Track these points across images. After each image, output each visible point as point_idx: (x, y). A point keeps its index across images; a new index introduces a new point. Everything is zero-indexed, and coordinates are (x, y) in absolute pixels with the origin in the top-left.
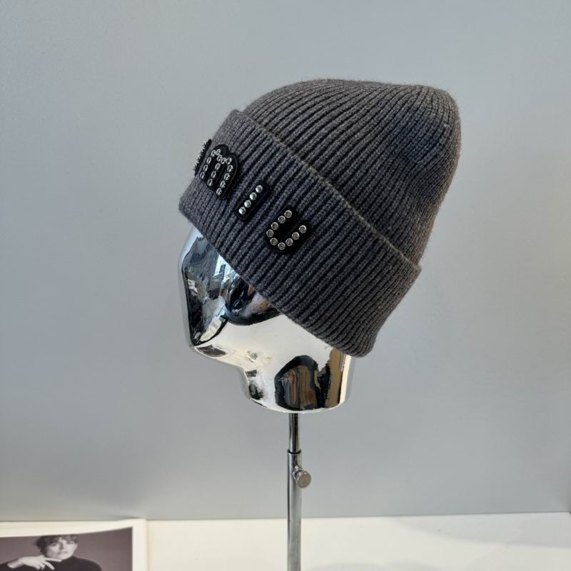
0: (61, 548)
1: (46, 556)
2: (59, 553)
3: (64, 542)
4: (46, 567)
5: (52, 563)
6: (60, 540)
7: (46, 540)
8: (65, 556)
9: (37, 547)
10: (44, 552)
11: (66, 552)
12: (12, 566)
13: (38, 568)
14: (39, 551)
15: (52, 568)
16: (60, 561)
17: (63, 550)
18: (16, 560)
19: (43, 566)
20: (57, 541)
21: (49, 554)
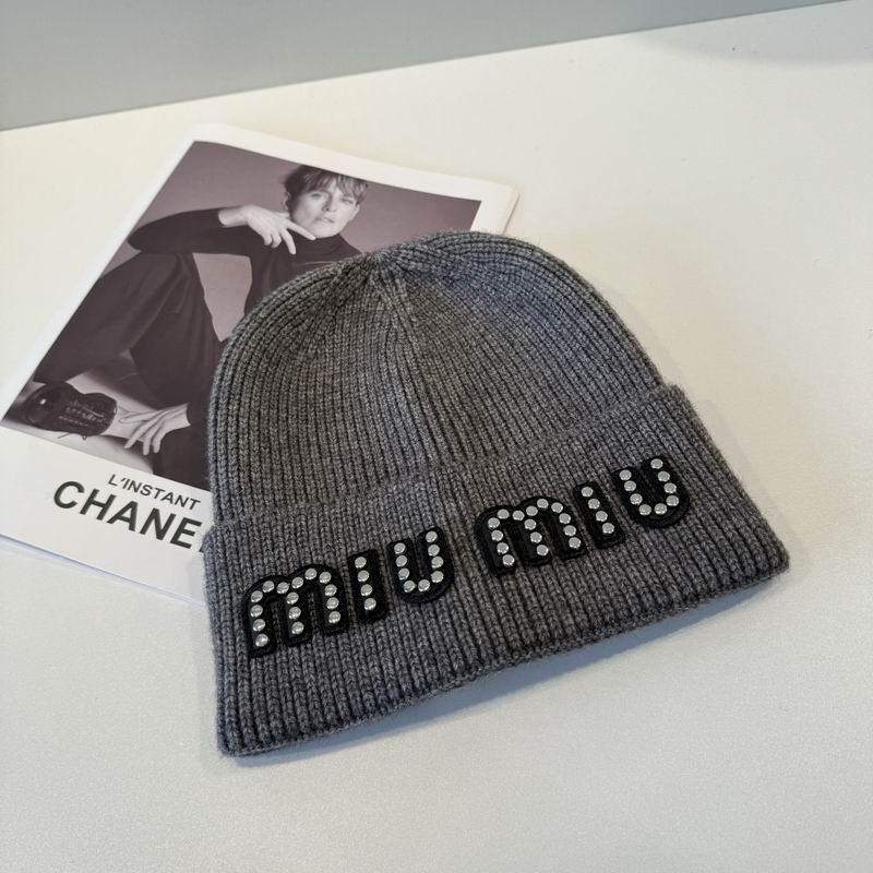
0: (326, 207)
1: (292, 219)
2: (318, 219)
3: (338, 194)
4: (283, 243)
5: (296, 237)
6: (333, 186)
7: (308, 177)
8: (326, 230)
9: (283, 190)
10: (292, 206)
11: (331, 221)
12: (227, 220)
13: (268, 241)
14: (285, 199)
15: (293, 250)
16: (313, 238)
17: (328, 214)
18: (236, 208)
19: (278, 241)
20: (324, 188)
21: (300, 214)
